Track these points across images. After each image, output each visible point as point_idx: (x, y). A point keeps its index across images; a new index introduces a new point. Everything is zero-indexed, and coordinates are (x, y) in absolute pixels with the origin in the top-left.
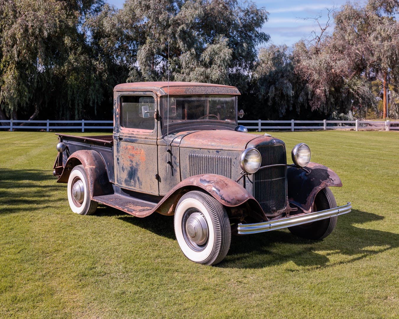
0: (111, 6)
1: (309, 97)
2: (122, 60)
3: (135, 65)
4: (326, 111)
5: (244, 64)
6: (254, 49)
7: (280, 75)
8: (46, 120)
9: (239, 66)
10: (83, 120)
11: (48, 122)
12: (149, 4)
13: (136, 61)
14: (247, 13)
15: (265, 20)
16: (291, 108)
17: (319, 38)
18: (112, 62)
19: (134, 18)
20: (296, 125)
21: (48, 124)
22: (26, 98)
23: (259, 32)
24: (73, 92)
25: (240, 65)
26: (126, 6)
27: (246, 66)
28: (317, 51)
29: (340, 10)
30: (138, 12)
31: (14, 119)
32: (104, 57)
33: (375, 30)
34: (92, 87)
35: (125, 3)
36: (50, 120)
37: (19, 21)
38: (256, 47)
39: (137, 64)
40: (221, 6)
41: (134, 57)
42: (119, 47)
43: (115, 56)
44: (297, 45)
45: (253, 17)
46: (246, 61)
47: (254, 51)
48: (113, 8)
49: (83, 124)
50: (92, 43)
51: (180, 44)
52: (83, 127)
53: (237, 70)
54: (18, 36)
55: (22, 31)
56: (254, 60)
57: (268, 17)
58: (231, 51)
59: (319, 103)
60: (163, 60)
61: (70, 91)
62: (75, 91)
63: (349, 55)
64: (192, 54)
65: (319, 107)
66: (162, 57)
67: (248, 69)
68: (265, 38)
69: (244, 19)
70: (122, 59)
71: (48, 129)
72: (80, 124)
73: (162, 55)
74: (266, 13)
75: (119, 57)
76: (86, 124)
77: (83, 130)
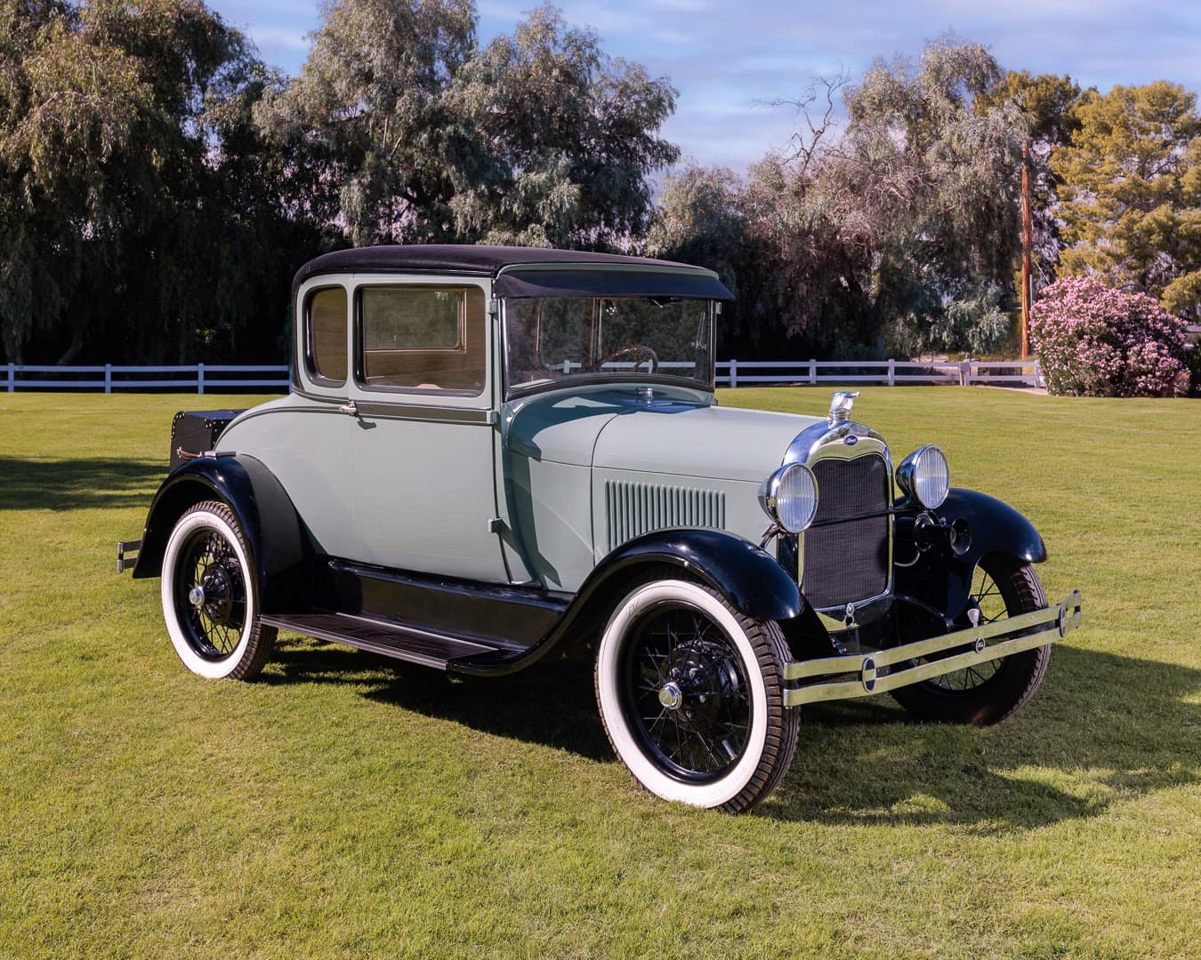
0: (271, 70)
1: (780, 300)
2: (301, 212)
3: (337, 222)
4: (823, 339)
5: (617, 220)
6: (641, 180)
7: (707, 247)
8: (104, 365)
9: (605, 226)
10: (201, 365)
11: (109, 369)
12: (371, 69)
13: (337, 211)
14: (625, 90)
15: (669, 111)
16: (737, 332)
17: (808, 154)
18: (276, 215)
19: (332, 102)
20: (741, 372)
21: (108, 376)
22: (54, 307)
23: (655, 139)
24: (175, 289)
25: (609, 224)
26: (310, 70)
27: (622, 224)
28: (803, 189)
29: (861, 84)
30: (340, 86)
31: (16, 364)
32: (254, 200)
33: (938, 137)
34: (225, 280)
35: (306, 61)
36: (114, 364)
37: (37, 114)
38: (646, 178)
39: (340, 221)
40: (555, 72)
41: (331, 201)
42: (293, 174)
43: (282, 200)
44: (757, 169)
45: (637, 103)
46: (621, 213)
47: (642, 187)
48: (276, 75)
49: (201, 376)
50: (224, 167)
51: (450, 172)
52: (201, 383)
53: (600, 235)
54: (37, 152)
55: (46, 140)
56: (642, 210)
57: (676, 101)
58: (576, 190)
59: (805, 317)
60: (408, 208)
61: (168, 289)
62: (179, 290)
63: (875, 198)
64: (479, 196)
65: (804, 327)
66: (405, 201)
67: (627, 232)
68: (667, 154)
69: (616, 108)
70: (301, 206)
71: (108, 389)
72: (194, 376)
73: (406, 196)
74: (671, 92)
75: (295, 202)
76: (208, 376)
77: (201, 389)
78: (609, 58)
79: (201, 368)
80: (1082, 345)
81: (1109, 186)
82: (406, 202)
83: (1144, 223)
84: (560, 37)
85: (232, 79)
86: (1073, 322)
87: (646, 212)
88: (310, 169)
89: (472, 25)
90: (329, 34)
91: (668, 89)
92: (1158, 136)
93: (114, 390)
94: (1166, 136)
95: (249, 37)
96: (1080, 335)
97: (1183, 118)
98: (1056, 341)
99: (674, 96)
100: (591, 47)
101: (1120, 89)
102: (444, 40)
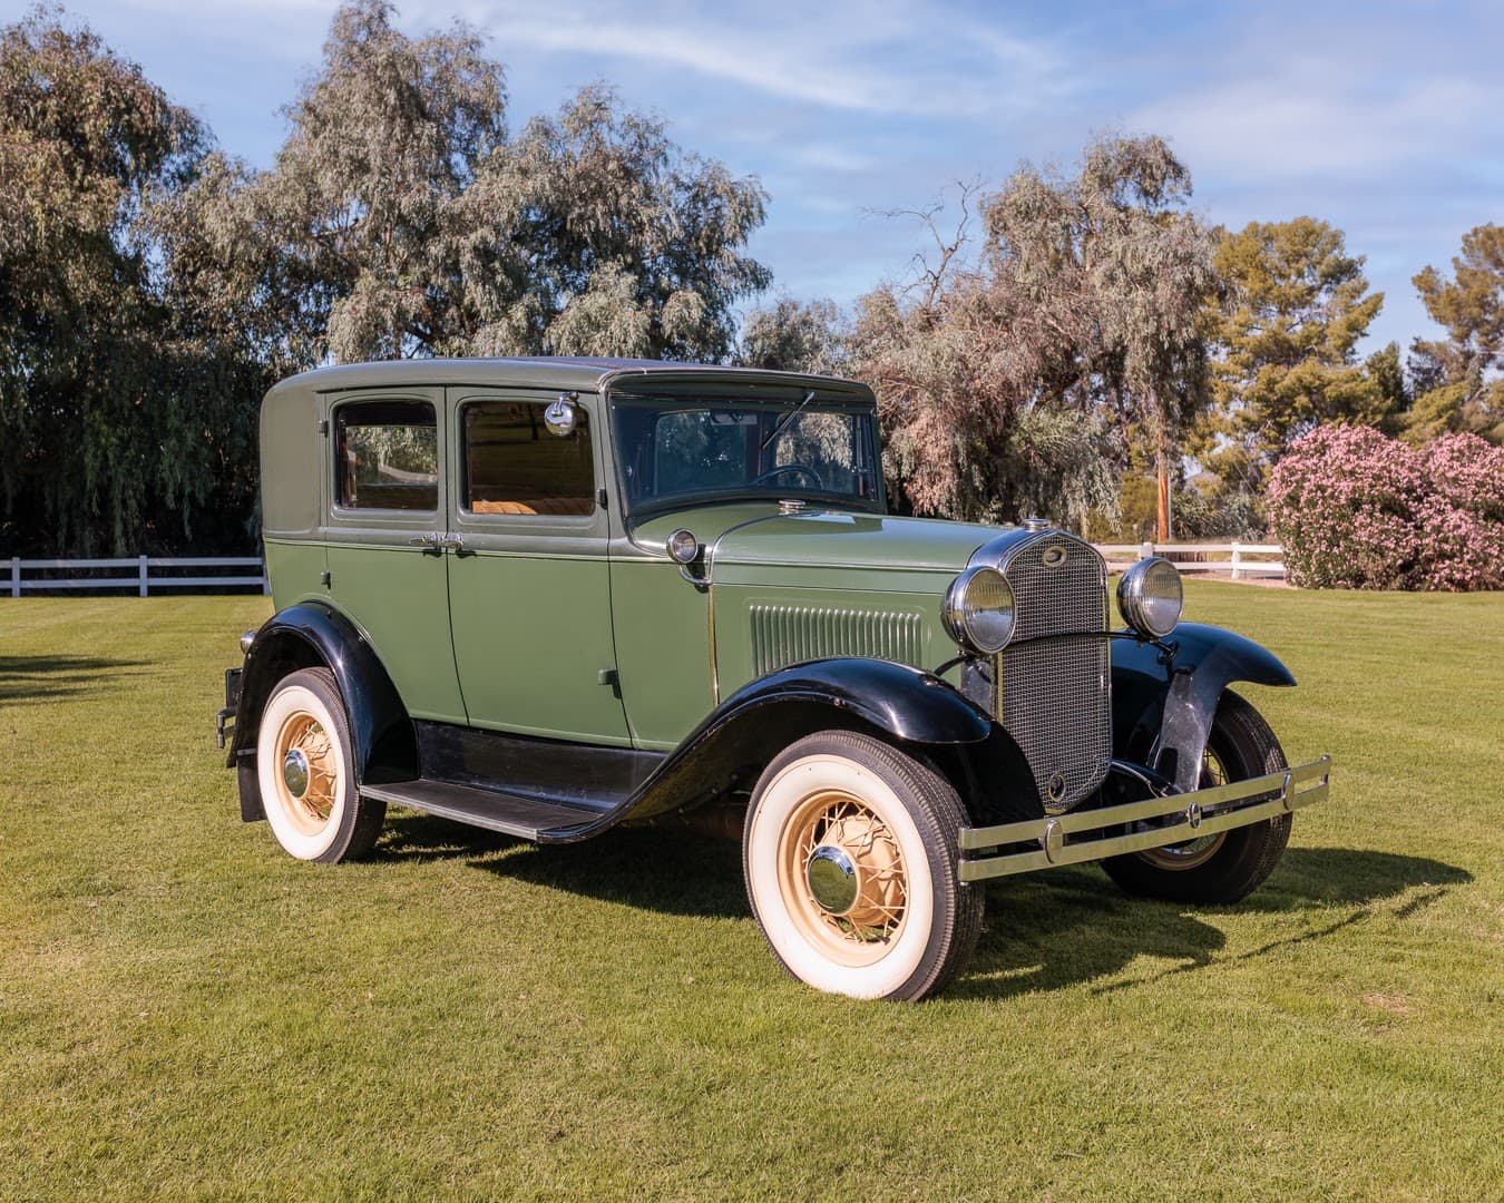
0: (233, 161)
1: (906, 470)
6: (724, 312)
8: (10, 558)
10: (143, 557)
11: (16, 564)
13: (324, 353)
14: (699, 193)
15: (758, 219)
17: (936, 279)
18: (242, 357)
19: (316, 202)
21: (16, 574)
24: (106, 457)
26: (283, 160)
28: (929, 323)
29: (1002, 190)
30: (326, 181)
33: (1107, 253)
34: (173, 442)
35: (280, 149)
36: (22, 559)
38: (730, 308)
40: (613, 166)
41: (317, 337)
42: (266, 302)
44: (866, 302)
45: (718, 209)
47: (725, 321)
48: (240, 168)
49: (143, 572)
50: (169, 290)
51: (475, 295)
57: (768, 207)
58: (644, 317)
59: (938, 489)
60: (420, 347)
61: (95, 456)
62: (111, 457)
63: (1026, 334)
64: (514, 329)
65: (936, 502)
66: (415, 338)
68: (757, 277)
69: (690, 215)
70: (276, 344)
71: (16, 591)
72: (133, 572)
73: (417, 332)
74: (760, 196)
75: (269, 339)
76: (153, 572)
77: (144, 590)
78: (680, 150)
79: (143, 562)
80: (1360, 518)
81: (1244, 340)
82: (416, 340)
83: (1287, 382)
84: (617, 119)
85: (183, 178)
86: (1345, 485)
87: (729, 354)
88: (288, 296)
89: (499, 106)
90: (310, 109)
91: (757, 190)
92: (1300, 280)
93: (25, 593)
94: (1309, 281)
95: (204, 121)
96: (1356, 505)
97: (1330, 259)
98: (1322, 513)
99: (764, 201)
100: (656, 132)
101: (1254, 225)
102: (462, 126)
